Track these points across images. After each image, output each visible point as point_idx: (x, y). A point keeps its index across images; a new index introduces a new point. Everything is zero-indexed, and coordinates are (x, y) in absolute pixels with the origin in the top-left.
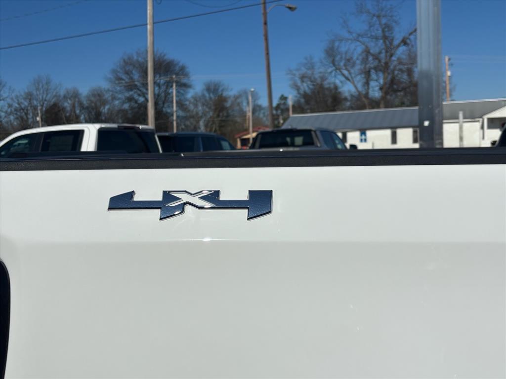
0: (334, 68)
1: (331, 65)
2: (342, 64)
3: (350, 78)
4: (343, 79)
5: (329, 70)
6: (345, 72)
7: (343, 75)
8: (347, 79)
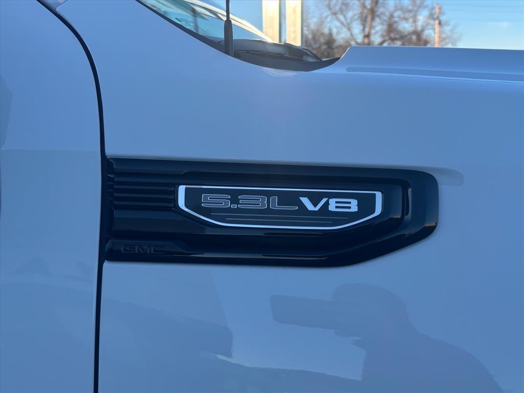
0: (329, 13)
1: (326, 9)
2: (337, 8)
3: (345, 23)
4: (338, 24)
5: (325, 15)
6: (341, 17)
7: (338, 20)
8: (342, 23)
